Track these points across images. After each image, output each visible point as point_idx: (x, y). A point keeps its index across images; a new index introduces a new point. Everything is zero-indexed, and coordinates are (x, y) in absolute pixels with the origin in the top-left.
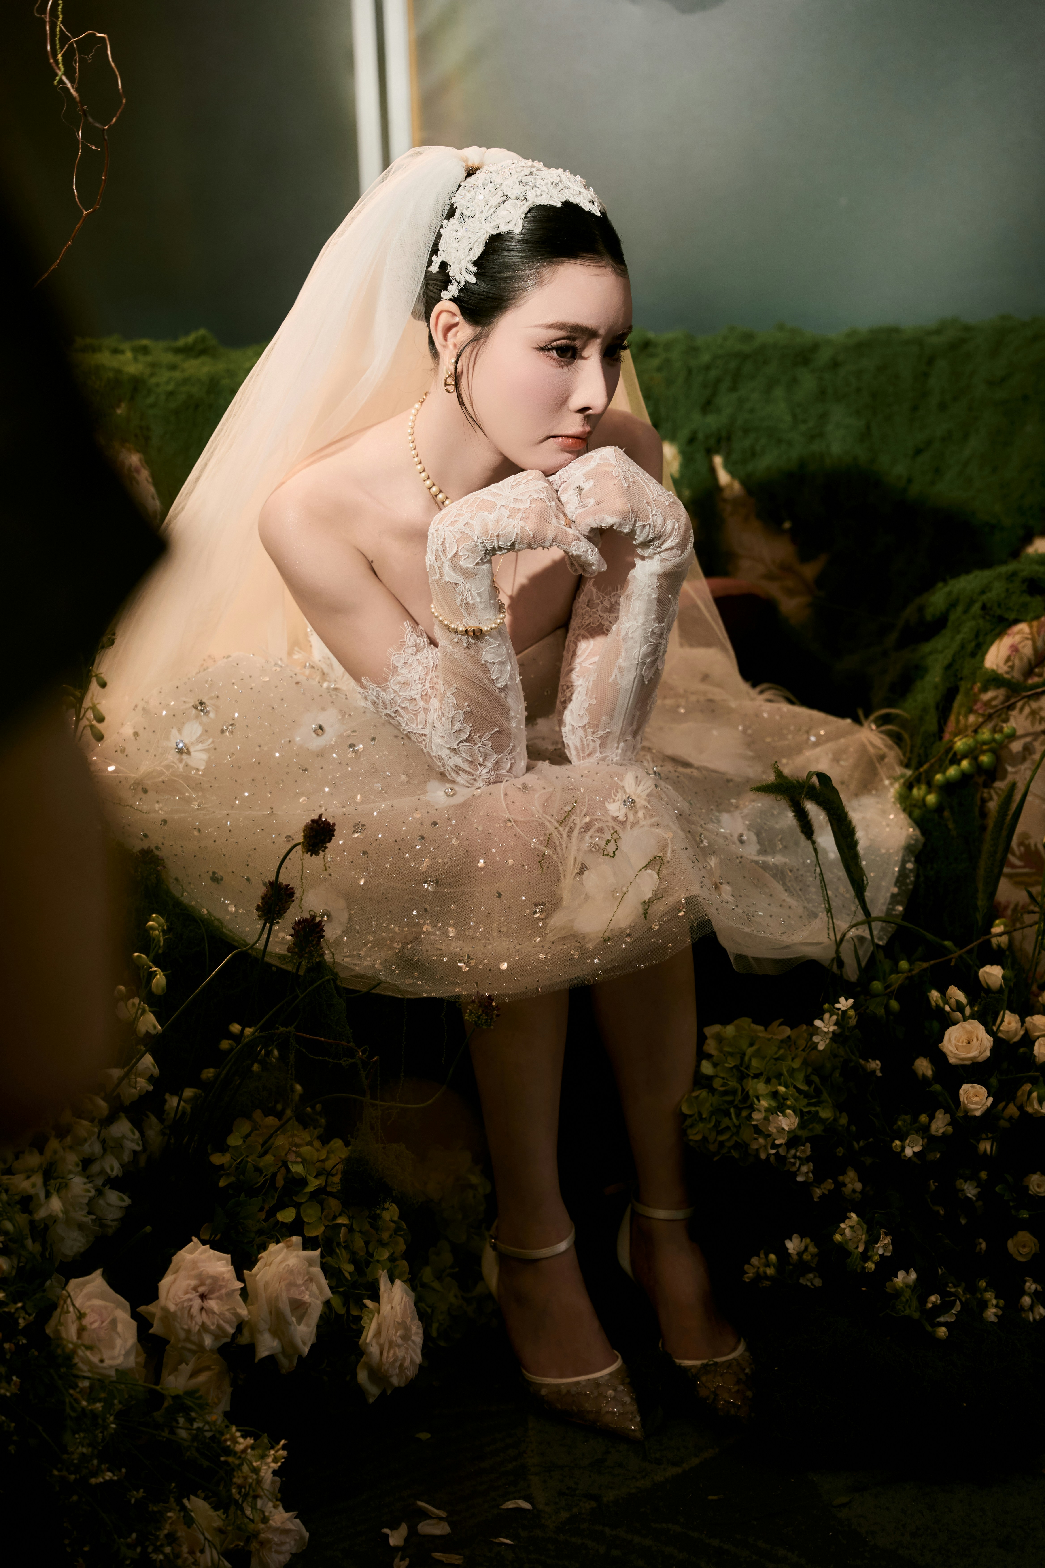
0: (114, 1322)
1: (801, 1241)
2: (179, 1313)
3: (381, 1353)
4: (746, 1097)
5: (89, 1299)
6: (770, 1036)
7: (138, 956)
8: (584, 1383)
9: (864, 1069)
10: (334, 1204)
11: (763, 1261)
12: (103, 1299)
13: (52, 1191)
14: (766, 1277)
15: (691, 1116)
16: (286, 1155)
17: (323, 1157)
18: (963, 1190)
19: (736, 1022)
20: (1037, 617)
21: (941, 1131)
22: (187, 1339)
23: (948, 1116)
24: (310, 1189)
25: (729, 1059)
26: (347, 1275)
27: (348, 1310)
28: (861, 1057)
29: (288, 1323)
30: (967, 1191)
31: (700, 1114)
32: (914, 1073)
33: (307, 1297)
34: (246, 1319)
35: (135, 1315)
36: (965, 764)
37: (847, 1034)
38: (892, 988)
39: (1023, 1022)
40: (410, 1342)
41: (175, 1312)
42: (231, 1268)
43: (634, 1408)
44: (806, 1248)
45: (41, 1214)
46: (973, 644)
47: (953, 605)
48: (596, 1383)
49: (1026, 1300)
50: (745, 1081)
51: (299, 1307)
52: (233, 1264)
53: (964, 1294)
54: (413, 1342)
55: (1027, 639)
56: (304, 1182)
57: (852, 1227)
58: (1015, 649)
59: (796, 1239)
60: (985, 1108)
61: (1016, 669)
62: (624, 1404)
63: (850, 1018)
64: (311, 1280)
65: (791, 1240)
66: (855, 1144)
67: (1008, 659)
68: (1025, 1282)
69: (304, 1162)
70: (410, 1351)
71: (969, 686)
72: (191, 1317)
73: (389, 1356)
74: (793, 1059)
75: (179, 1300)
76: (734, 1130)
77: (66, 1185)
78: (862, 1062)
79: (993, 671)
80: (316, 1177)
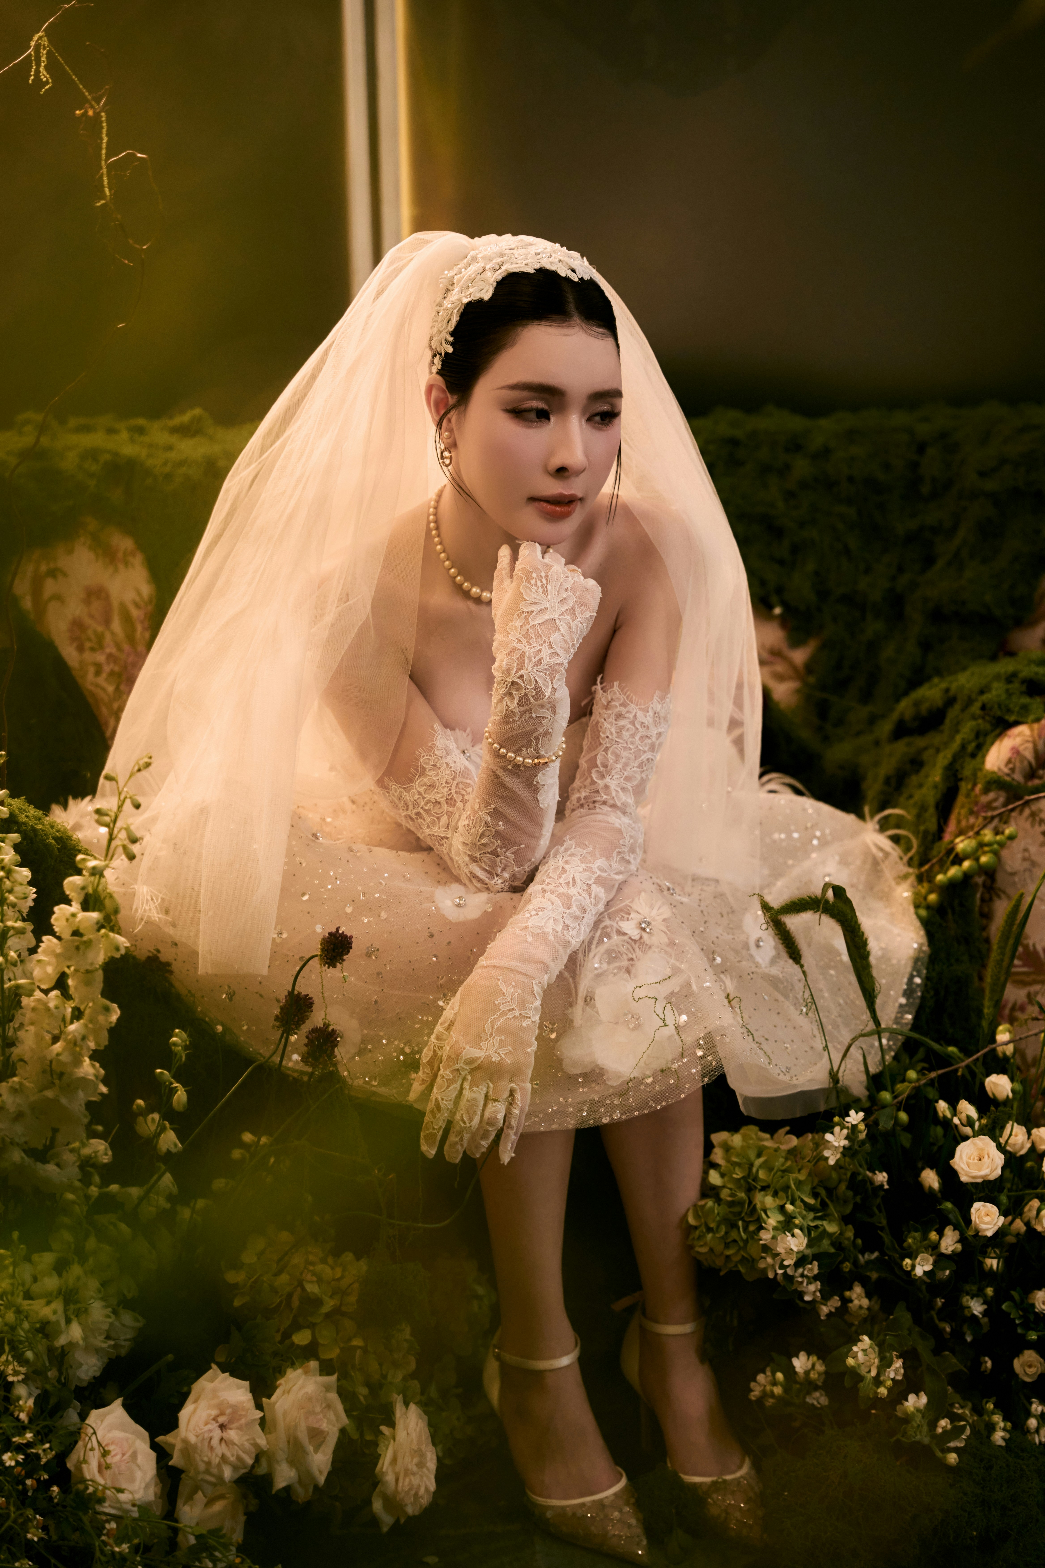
0: (134, 1455)
1: (808, 1359)
2: (199, 1445)
3: (397, 1480)
4: (754, 1210)
5: (109, 1431)
6: (776, 1146)
7: (161, 1073)
8: (589, 1505)
9: (872, 1182)
10: (349, 1325)
11: (770, 1378)
12: (124, 1430)
13: (72, 1317)
14: (772, 1395)
15: (696, 1228)
16: (301, 1274)
17: (338, 1275)
18: (969, 1307)
19: (742, 1131)
20: (1038, 720)
21: (951, 1249)
22: (207, 1472)
23: (957, 1232)
24: (325, 1309)
25: (737, 1169)
26: (362, 1398)
27: (362, 1435)
28: (869, 1170)
29: (305, 1452)
30: (973, 1308)
31: (706, 1225)
32: (920, 1185)
33: (324, 1425)
34: (265, 1449)
35: (154, 1446)
36: (966, 864)
37: (856, 1147)
38: (900, 1098)
39: (1029, 1134)
40: (425, 1470)
41: (196, 1444)
42: (250, 1396)
43: (638, 1531)
44: (813, 1366)
45: (62, 1341)
46: (973, 745)
47: (950, 701)
48: (601, 1504)
49: (1033, 1423)
50: (752, 1192)
51: (316, 1435)
52: (251, 1391)
53: (971, 1415)
54: (428, 1469)
55: (1028, 741)
56: (317, 1302)
57: (864, 1351)
58: (1016, 751)
59: (803, 1355)
60: (996, 1228)
61: (1017, 770)
62: (630, 1526)
63: (861, 1132)
64: (329, 1407)
65: (798, 1357)
66: (860, 1257)
67: (1009, 761)
68: (1031, 1403)
69: (320, 1281)
70: (425, 1479)
71: (970, 786)
72: (211, 1448)
73: (404, 1484)
74: (799, 1171)
75: (199, 1432)
76: (741, 1244)
77: (86, 1310)
78: (869, 1174)
79: (994, 773)
80: (331, 1297)
